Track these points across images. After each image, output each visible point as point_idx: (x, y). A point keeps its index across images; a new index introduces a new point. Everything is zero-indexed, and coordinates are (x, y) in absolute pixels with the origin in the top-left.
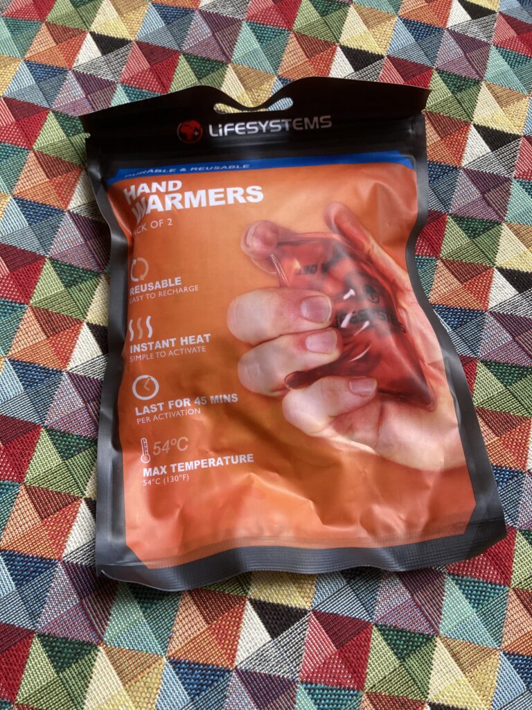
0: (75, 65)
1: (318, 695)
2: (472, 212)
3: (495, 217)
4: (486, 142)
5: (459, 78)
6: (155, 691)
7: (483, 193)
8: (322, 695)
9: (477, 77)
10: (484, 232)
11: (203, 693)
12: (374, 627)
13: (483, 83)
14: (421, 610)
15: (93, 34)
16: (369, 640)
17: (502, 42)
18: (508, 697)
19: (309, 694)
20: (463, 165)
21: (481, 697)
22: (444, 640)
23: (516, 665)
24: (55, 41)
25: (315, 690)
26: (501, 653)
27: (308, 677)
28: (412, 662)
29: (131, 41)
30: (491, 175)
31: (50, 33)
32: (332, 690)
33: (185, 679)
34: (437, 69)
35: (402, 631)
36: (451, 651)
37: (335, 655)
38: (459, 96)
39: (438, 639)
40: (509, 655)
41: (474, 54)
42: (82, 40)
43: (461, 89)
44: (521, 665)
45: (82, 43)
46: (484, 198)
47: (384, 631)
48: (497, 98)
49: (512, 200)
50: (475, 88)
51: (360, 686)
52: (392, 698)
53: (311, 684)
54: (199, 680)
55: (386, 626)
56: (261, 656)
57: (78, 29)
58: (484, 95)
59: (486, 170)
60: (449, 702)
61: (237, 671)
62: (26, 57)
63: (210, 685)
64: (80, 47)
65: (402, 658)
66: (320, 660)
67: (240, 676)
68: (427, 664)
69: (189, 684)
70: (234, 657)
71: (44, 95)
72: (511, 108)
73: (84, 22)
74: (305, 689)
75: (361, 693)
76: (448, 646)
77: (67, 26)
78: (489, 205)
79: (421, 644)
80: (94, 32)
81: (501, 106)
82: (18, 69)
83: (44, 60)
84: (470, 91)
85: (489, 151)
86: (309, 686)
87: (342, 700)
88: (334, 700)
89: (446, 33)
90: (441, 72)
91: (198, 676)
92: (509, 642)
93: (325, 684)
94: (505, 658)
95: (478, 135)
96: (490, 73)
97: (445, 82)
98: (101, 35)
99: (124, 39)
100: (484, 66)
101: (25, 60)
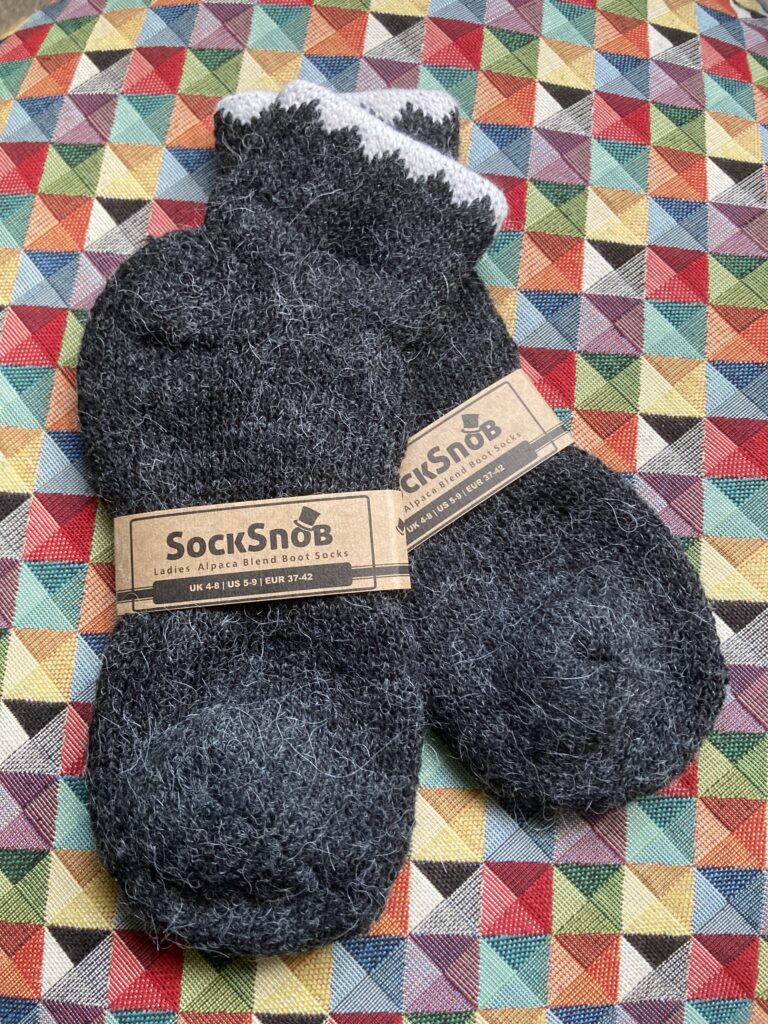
0: (86, 244)
1: (502, 946)
2: (605, 347)
3: (631, 350)
4: (606, 259)
5: (560, 186)
6: (326, 970)
7: (613, 321)
8: (507, 946)
9: (581, 182)
10: (620, 370)
11: (380, 965)
12: (555, 868)
13: (589, 188)
14: (604, 840)
15: (100, 200)
16: (551, 883)
17: (603, 132)
18: (707, 914)
19: (492, 947)
20: (584, 290)
21: (679, 919)
22: (632, 867)
23: (713, 879)
24: (56, 217)
25: (498, 942)
26: (695, 869)
27: (489, 930)
28: (600, 895)
29: (149, 201)
30: (619, 298)
31: (48, 207)
32: (517, 939)
33: (358, 954)
34: (531, 180)
35: (586, 866)
36: (640, 877)
37: (516, 902)
38: (564, 207)
39: (625, 867)
40: (703, 870)
41: (573, 154)
42: (88, 212)
43: (565, 200)
44: (717, 878)
45: (89, 214)
46: (616, 328)
47: (566, 869)
48: (609, 204)
49: (647, 326)
50: (581, 196)
51: (548, 930)
52: (583, 937)
53: (494, 936)
54: (371, 952)
55: (567, 864)
56: (435, 917)
57: (81, 196)
58: (593, 202)
59: (612, 293)
60: (645, 931)
61: (412, 937)
62: (26, 245)
63: (386, 956)
64: (88, 219)
65: (588, 893)
66: (499, 911)
67: (416, 941)
68: (617, 896)
69: (362, 958)
70: (406, 923)
71: (57, 291)
72: (629, 214)
73: (87, 185)
74: (488, 942)
75: (549, 936)
76: (637, 873)
77: (67, 194)
78: (622, 335)
79: (608, 875)
80: (102, 198)
81: (616, 212)
82: (19, 264)
83: (47, 247)
84: (574, 200)
85: (612, 269)
86: (492, 939)
87: (530, 947)
88: (521, 949)
89: (535, 134)
90: (536, 182)
91: (371, 949)
92: (703, 856)
93: (509, 934)
94: (700, 874)
95: (596, 252)
96: (595, 175)
97: (544, 193)
98: (111, 200)
99: (140, 200)
100: (587, 165)
101: (25, 251)
